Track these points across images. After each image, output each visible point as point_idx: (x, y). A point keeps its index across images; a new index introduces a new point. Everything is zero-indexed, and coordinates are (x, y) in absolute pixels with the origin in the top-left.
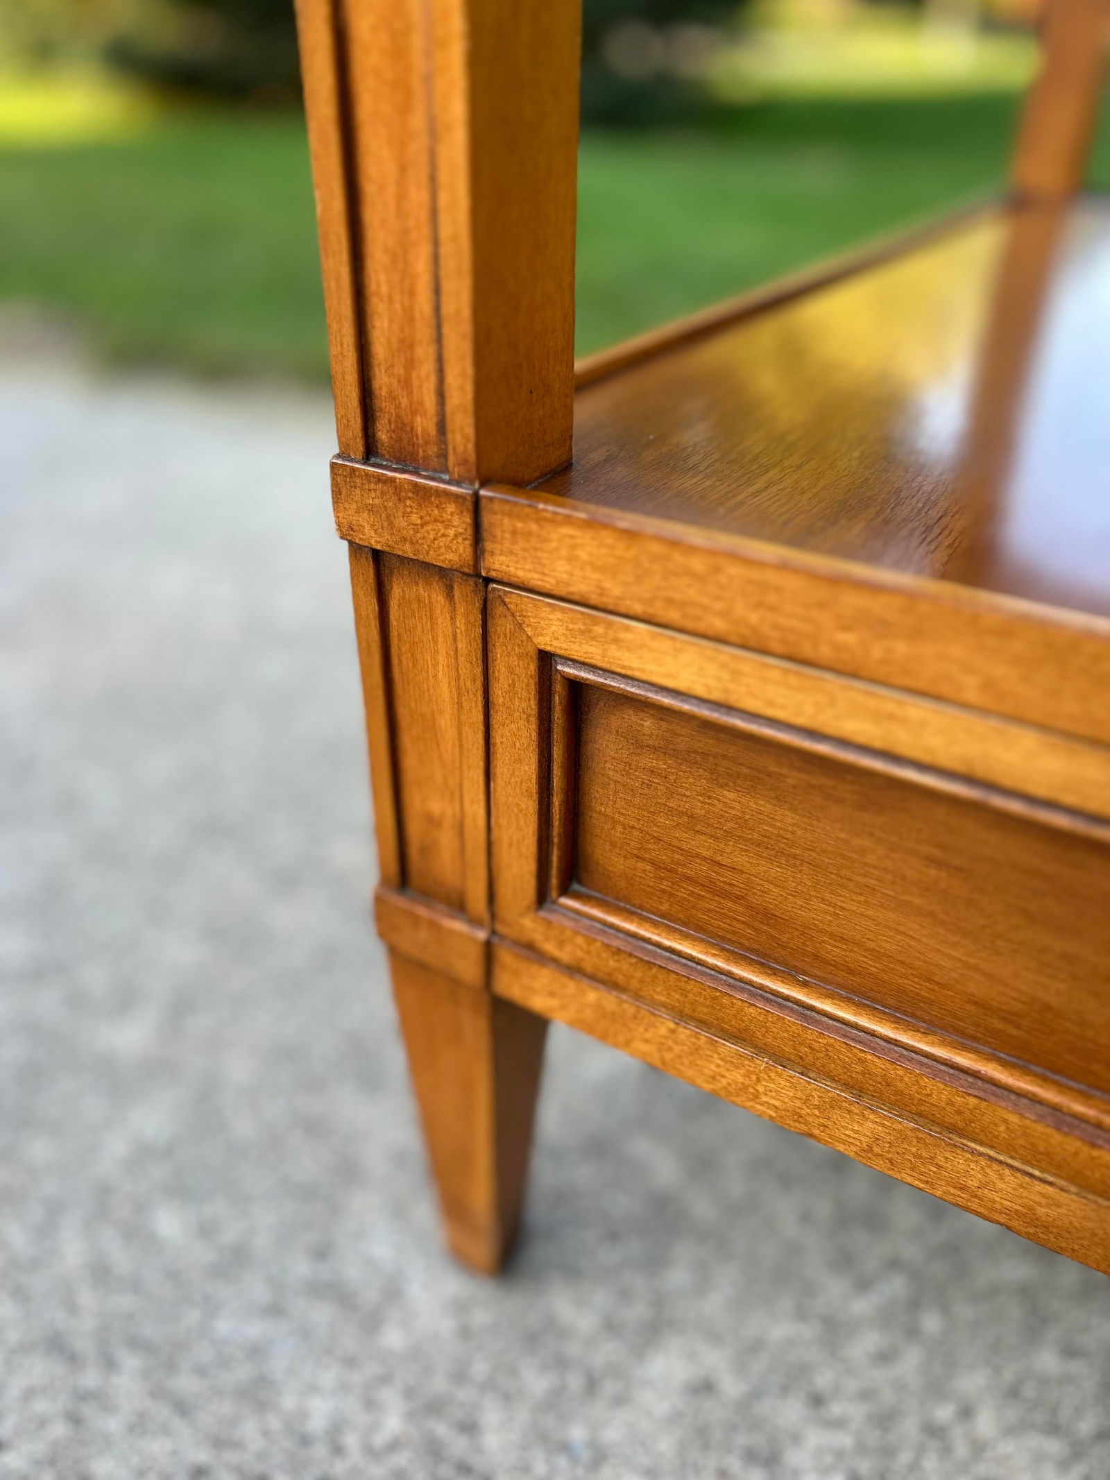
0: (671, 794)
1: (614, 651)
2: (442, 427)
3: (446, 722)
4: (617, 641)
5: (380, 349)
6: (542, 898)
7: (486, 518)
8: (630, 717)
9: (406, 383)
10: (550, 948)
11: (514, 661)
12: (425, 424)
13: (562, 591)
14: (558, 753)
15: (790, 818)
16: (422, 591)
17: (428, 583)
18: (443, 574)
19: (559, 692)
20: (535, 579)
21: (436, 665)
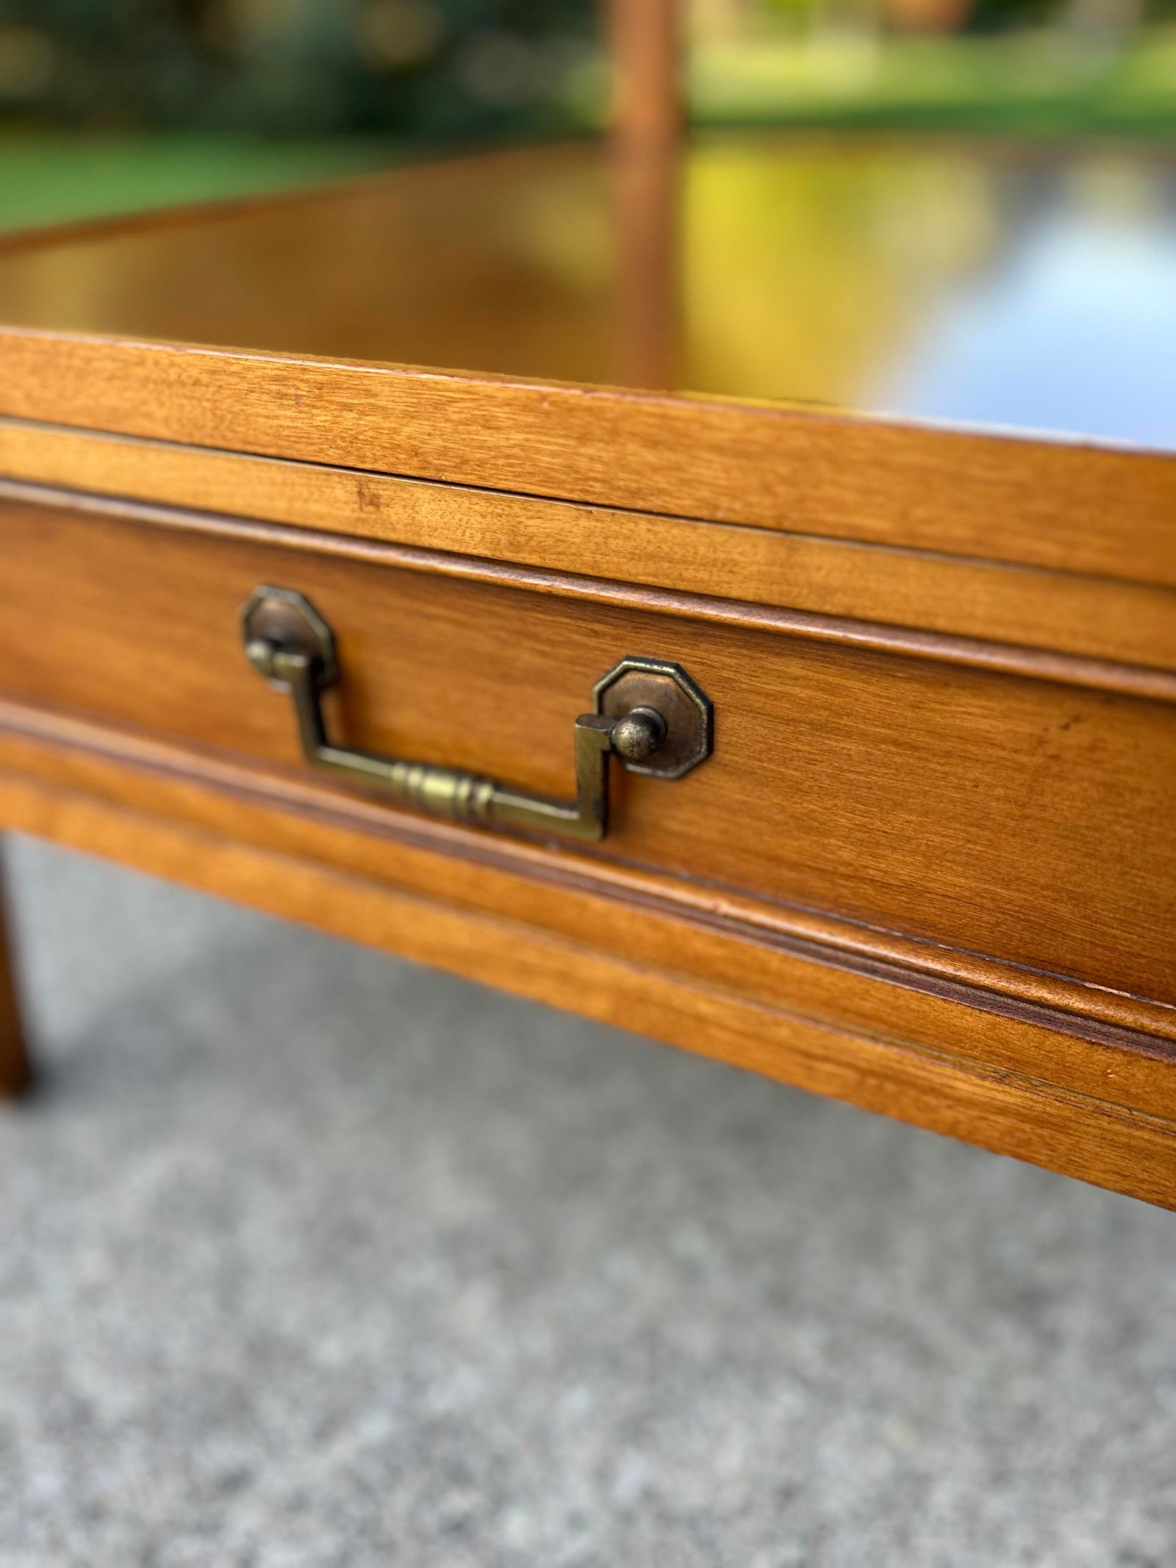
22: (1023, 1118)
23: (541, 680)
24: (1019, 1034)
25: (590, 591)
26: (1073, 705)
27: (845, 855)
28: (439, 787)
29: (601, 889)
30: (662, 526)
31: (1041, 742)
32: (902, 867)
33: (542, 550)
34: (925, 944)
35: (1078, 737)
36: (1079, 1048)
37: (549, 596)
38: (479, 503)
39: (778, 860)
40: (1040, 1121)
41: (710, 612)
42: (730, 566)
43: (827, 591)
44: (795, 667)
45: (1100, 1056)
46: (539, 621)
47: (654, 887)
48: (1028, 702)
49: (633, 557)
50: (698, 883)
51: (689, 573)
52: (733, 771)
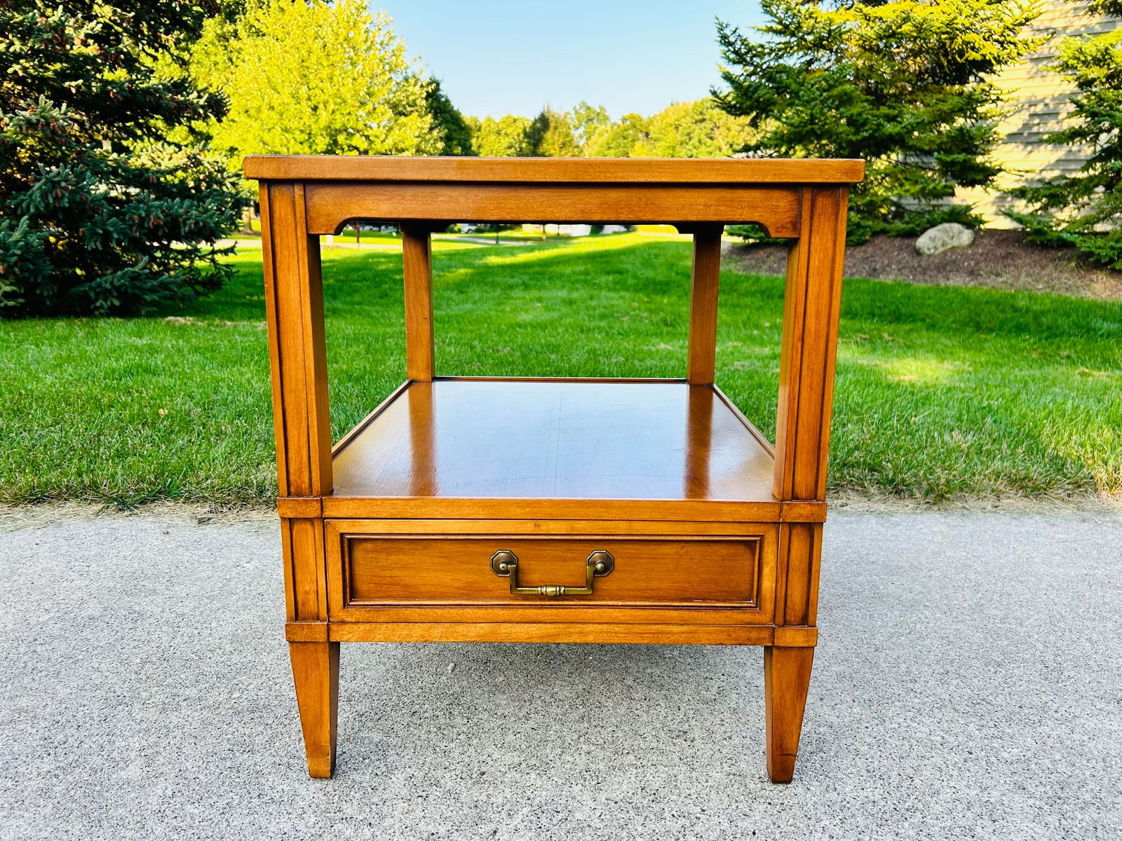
0: (377, 562)
1: (361, 528)
2: (310, 485)
3: (311, 561)
4: (361, 525)
5: (292, 470)
6: (345, 605)
7: (324, 503)
8: (363, 545)
9: (300, 477)
10: (349, 619)
11: (333, 538)
12: (306, 485)
13: (345, 516)
14: (346, 560)
15: (407, 558)
16: (304, 525)
17: (306, 523)
18: (310, 520)
19: (346, 542)
20: (337, 515)
21: (308, 544)
22: (687, 633)
23: (574, 559)
24: (684, 613)
25: (589, 537)
26: (683, 544)
27: (644, 585)
28: (550, 590)
29: (590, 607)
30: (605, 522)
31: (678, 552)
32: (655, 585)
33: (579, 530)
34: (663, 600)
35: (684, 550)
36: (696, 613)
37: (579, 540)
38: (565, 523)
39: (629, 590)
40: (691, 632)
41: (615, 538)
42: (619, 528)
43: (638, 530)
44: (630, 546)
45: (701, 614)
46: (574, 546)
47: (603, 603)
48: (674, 546)
49: (600, 529)
50: (611, 599)
51: (611, 531)
52: (618, 571)
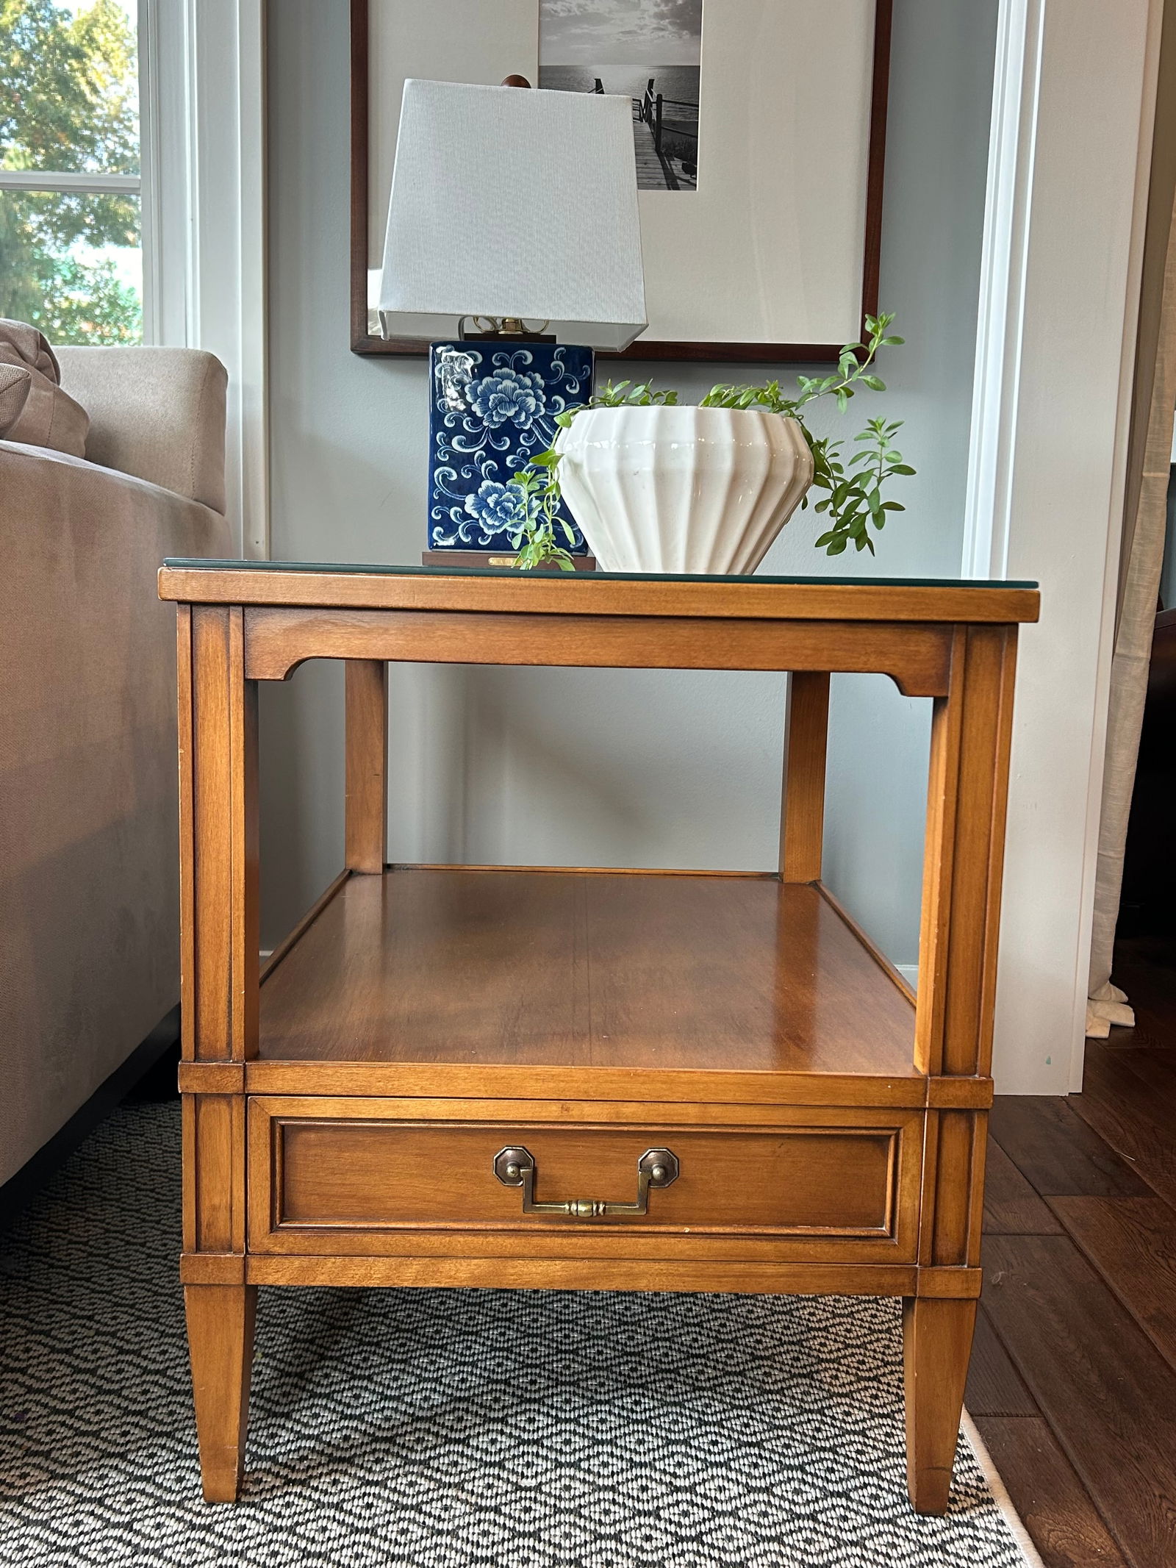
0: (323, 1162)
1: (302, 1109)
2: (229, 1044)
3: (225, 1160)
4: (303, 1105)
5: (203, 1022)
6: (273, 1228)
7: (248, 1072)
8: (304, 1135)
9: (214, 1032)
10: (277, 1249)
11: (260, 1123)
12: (222, 1044)
13: (280, 1092)
14: (278, 1157)
15: (369, 1155)
16: (216, 1106)
17: (219, 1102)
18: (226, 1097)
19: (278, 1130)
20: (269, 1090)
21: (220, 1133)
22: (787, 1276)
23: (618, 1162)
24: (784, 1246)
25: (643, 1128)
26: (781, 1140)
27: (723, 1202)
28: (583, 1208)
29: (642, 1234)
30: (667, 1105)
31: (774, 1152)
32: (740, 1201)
33: (627, 1117)
35: (783, 1149)
36: (801, 1246)
37: (628, 1132)
38: (606, 1105)
39: (701, 1209)
40: (794, 1275)
41: (681, 1129)
42: (687, 1115)
43: (716, 1118)
44: (704, 1143)
45: (807, 1246)
46: (619, 1142)
47: (662, 1229)
48: (769, 1142)
49: (658, 1115)
50: (674, 1223)
51: (675, 1118)
52: (685, 1180)
